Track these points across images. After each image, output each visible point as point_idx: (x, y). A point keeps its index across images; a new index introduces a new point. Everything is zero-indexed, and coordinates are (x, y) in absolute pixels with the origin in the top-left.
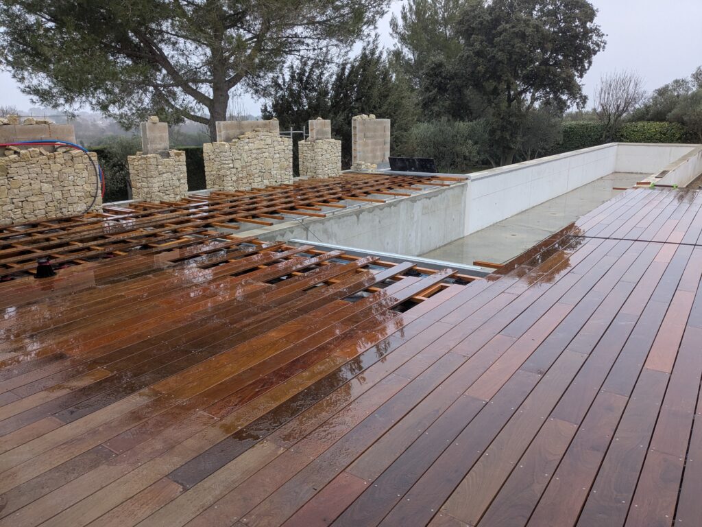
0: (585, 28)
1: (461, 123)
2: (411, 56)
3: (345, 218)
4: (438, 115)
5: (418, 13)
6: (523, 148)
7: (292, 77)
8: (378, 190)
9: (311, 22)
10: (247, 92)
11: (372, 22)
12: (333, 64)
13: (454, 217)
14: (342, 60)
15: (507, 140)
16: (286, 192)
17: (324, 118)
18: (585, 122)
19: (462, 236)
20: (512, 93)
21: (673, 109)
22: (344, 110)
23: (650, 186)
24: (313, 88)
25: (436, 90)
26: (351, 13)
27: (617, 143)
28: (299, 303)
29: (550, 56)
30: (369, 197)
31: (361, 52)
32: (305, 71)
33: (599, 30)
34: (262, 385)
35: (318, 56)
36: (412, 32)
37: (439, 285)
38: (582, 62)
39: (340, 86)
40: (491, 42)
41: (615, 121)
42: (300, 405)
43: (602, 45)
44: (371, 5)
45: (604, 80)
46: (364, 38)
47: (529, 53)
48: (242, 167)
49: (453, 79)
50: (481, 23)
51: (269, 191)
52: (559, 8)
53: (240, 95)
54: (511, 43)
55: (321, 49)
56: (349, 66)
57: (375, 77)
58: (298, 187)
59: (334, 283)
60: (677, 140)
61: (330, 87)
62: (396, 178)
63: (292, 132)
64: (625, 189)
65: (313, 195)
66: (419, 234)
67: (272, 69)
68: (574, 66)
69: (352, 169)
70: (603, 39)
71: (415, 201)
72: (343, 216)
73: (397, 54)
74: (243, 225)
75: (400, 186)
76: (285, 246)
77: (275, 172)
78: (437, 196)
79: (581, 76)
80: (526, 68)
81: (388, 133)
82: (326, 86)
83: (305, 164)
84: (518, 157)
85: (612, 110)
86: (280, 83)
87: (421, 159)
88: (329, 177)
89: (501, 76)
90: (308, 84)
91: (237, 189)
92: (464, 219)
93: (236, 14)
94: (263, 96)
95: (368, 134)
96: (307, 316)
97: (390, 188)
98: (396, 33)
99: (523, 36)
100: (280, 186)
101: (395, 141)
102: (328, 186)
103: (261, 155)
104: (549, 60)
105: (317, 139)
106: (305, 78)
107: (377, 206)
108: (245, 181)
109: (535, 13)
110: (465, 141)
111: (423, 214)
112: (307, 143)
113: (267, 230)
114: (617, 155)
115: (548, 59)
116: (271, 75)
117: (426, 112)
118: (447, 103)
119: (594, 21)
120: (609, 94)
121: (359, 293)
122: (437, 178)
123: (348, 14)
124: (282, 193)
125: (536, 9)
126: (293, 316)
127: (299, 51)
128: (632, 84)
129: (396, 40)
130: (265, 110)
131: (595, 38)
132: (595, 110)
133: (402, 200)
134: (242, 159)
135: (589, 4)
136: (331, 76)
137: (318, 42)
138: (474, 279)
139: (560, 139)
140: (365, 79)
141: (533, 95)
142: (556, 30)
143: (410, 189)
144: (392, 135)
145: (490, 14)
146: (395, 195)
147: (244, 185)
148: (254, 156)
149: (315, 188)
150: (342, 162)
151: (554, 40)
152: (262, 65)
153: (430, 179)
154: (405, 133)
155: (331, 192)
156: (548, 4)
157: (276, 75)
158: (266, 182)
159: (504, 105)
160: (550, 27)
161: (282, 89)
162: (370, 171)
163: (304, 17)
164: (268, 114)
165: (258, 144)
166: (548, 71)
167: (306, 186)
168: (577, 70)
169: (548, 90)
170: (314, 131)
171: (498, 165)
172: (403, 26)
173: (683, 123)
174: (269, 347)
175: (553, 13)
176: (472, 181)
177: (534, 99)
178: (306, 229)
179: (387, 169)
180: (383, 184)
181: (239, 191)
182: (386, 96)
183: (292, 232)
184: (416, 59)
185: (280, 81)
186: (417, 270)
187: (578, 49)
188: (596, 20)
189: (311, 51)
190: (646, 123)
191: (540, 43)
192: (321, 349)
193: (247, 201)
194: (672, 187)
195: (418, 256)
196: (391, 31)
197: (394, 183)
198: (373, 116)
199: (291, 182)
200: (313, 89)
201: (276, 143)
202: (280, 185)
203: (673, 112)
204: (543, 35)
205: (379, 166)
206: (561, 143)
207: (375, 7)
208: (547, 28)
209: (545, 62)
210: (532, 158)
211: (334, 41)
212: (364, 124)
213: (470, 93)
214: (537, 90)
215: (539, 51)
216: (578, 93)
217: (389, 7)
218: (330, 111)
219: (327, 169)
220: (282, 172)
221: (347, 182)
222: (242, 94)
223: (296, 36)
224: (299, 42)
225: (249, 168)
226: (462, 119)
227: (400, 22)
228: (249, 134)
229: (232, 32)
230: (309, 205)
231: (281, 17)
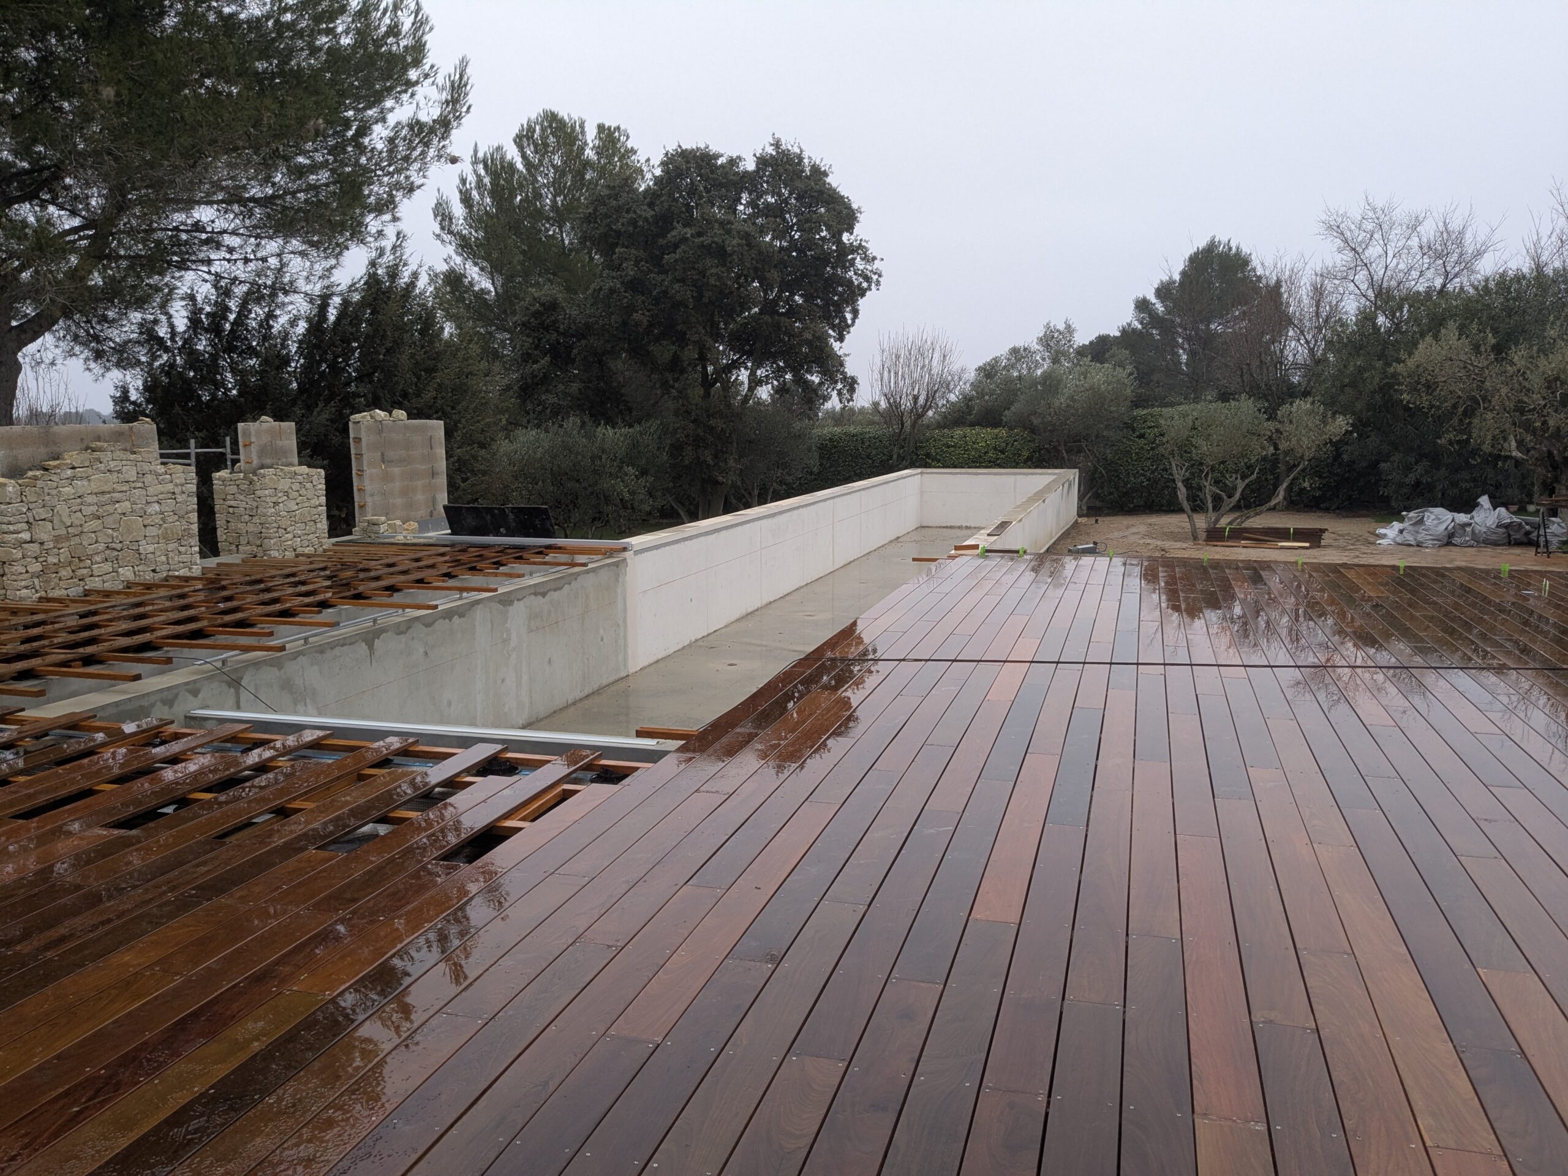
0: (839, 242)
1: (610, 432)
2: (486, 284)
3: (337, 651)
4: (557, 412)
5: (496, 192)
6: (743, 482)
7: (194, 322)
8: (420, 581)
9: (234, 198)
10: (71, 354)
11: (387, 205)
12: (297, 296)
13: (601, 631)
14: (319, 286)
15: (708, 466)
16: (182, 596)
17: (279, 417)
18: (859, 429)
19: (623, 674)
20: (710, 369)
21: (1012, 404)
22: (327, 401)
23: (979, 551)
24: (250, 347)
25: (548, 358)
26: (334, 183)
27: (919, 470)
28: (203, 869)
29: (779, 297)
30: (397, 597)
31: (364, 271)
32: (227, 309)
33: (867, 249)
34: (90, 1093)
35: (259, 276)
36: (486, 232)
37: (559, 789)
38: (840, 312)
39: (317, 346)
40: (656, 261)
41: (913, 426)
42: (196, 1131)
43: (875, 277)
44: (382, 169)
45: (886, 347)
46: (369, 239)
47: (738, 289)
48: (57, 539)
49: (584, 337)
50: (633, 223)
51: (135, 595)
52: (786, 201)
53: (53, 363)
54: (699, 266)
55: (264, 260)
56: (337, 300)
57: (402, 328)
58: (214, 583)
59: (300, 810)
60: (1025, 462)
61: (293, 348)
62: (464, 551)
63: (193, 450)
64: (935, 560)
65: (255, 598)
66: (525, 678)
67: (140, 303)
68: (827, 318)
69: (356, 534)
70: (875, 267)
71: (511, 603)
72: (332, 646)
73: (454, 280)
74: (56, 684)
75: (473, 569)
76: (172, 728)
77: (151, 548)
78: (560, 589)
79: (841, 339)
80: (734, 320)
81: (441, 452)
82: (284, 346)
83: (232, 525)
84: (734, 501)
85: (906, 404)
86: (161, 335)
87: (521, 510)
88: (297, 556)
89: (685, 334)
90: (237, 338)
91: (43, 594)
92: (625, 637)
93: (37, 168)
94: (118, 365)
95: (390, 454)
96: (223, 900)
97: (449, 575)
98: (450, 232)
99: (721, 254)
100: (165, 584)
101: (459, 470)
102: (293, 575)
103: (111, 509)
104: (777, 305)
105: (262, 467)
106: (228, 326)
107: (417, 618)
108: (65, 573)
109: (741, 208)
110: (621, 468)
111: (530, 631)
112: (235, 476)
113: (125, 692)
114: (922, 493)
115: (775, 302)
116: (136, 316)
117: (529, 407)
118: (575, 387)
119: (855, 231)
120: (896, 374)
121: (367, 829)
122: (560, 548)
123: (327, 185)
124: (171, 598)
125: (744, 202)
126: (184, 905)
127: (209, 262)
128: (936, 355)
129: (451, 250)
130: (123, 398)
131: (860, 264)
132: (876, 404)
133: (478, 602)
134: (56, 520)
135: (843, 197)
136: (293, 322)
137: (258, 245)
138: (637, 769)
139: (814, 462)
140: (376, 331)
141: (753, 374)
142: (785, 244)
143: (496, 575)
144: (449, 455)
145: (651, 205)
146: (461, 590)
147: (63, 584)
148: (89, 510)
149: (260, 581)
150: (329, 517)
151: (782, 265)
152: (113, 293)
153: (542, 551)
154: (483, 452)
155: (303, 588)
156: (766, 193)
157: (152, 317)
158: (127, 573)
159: (696, 393)
160: (773, 239)
161: (167, 350)
162: (400, 538)
163: (217, 186)
164: (131, 408)
165: (98, 481)
166: (777, 327)
167: (238, 578)
168: (833, 328)
169: (781, 364)
170: (254, 449)
171: (694, 517)
172: (465, 219)
173: (1033, 430)
174: (114, 992)
175: (776, 212)
176: (637, 553)
177: (755, 382)
178: (235, 683)
179: (441, 533)
180: (433, 566)
181: (49, 600)
182: (430, 371)
183: (195, 693)
184: (500, 291)
185: (162, 331)
186: (508, 760)
187: (832, 282)
188: (858, 228)
189: (240, 264)
190: (968, 430)
191: (756, 269)
192: (260, 978)
193: (73, 622)
194: (1017, 552)
195: (524, 727)
196: (438, 231)
197: (457, 563)
198: (400, 414)
199: (196, 571)
200: (252, 352)
201: (149, 478)
202: (166, 579)
203: (1013, 408)
204: (760, 253)
205: (423, 526)
206: (815, 470)
207: (391, 174)
208: (767, 239)
209: (769, 308)
210: (762, 501)
211: (296, 244)
212: (380, 432)
213: (622, 366)
214: (758, 365)
215: (756, 284)
216: (838, 371)
217: (424, 177)
218: (294, 402)
219: (290, 536)
220: (171, 547)
221: (345, 566)
222: (59, 361)
223: (198, 227)
224: (206, 242)
225: (77, 540)
226: (611, 422)
227: (458, 210)
228: (72, 457)
229: (27, 212)
230: (242, 624)
231: (156, 185)
